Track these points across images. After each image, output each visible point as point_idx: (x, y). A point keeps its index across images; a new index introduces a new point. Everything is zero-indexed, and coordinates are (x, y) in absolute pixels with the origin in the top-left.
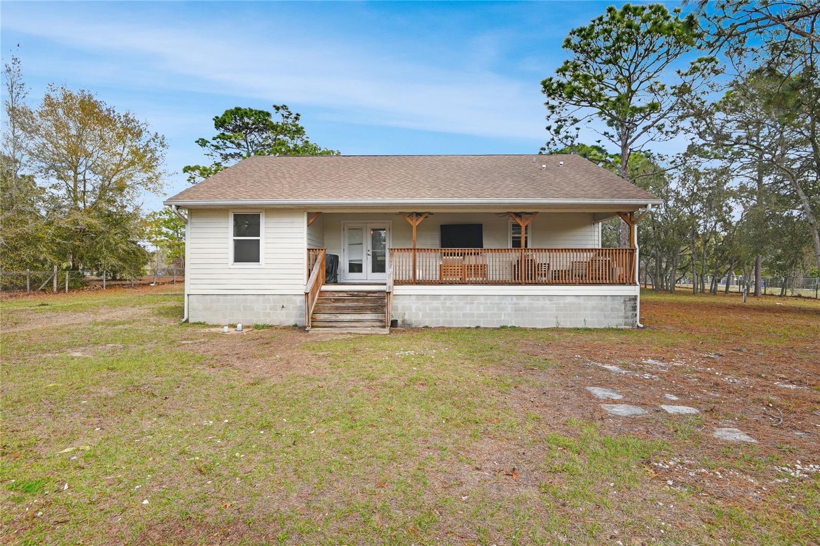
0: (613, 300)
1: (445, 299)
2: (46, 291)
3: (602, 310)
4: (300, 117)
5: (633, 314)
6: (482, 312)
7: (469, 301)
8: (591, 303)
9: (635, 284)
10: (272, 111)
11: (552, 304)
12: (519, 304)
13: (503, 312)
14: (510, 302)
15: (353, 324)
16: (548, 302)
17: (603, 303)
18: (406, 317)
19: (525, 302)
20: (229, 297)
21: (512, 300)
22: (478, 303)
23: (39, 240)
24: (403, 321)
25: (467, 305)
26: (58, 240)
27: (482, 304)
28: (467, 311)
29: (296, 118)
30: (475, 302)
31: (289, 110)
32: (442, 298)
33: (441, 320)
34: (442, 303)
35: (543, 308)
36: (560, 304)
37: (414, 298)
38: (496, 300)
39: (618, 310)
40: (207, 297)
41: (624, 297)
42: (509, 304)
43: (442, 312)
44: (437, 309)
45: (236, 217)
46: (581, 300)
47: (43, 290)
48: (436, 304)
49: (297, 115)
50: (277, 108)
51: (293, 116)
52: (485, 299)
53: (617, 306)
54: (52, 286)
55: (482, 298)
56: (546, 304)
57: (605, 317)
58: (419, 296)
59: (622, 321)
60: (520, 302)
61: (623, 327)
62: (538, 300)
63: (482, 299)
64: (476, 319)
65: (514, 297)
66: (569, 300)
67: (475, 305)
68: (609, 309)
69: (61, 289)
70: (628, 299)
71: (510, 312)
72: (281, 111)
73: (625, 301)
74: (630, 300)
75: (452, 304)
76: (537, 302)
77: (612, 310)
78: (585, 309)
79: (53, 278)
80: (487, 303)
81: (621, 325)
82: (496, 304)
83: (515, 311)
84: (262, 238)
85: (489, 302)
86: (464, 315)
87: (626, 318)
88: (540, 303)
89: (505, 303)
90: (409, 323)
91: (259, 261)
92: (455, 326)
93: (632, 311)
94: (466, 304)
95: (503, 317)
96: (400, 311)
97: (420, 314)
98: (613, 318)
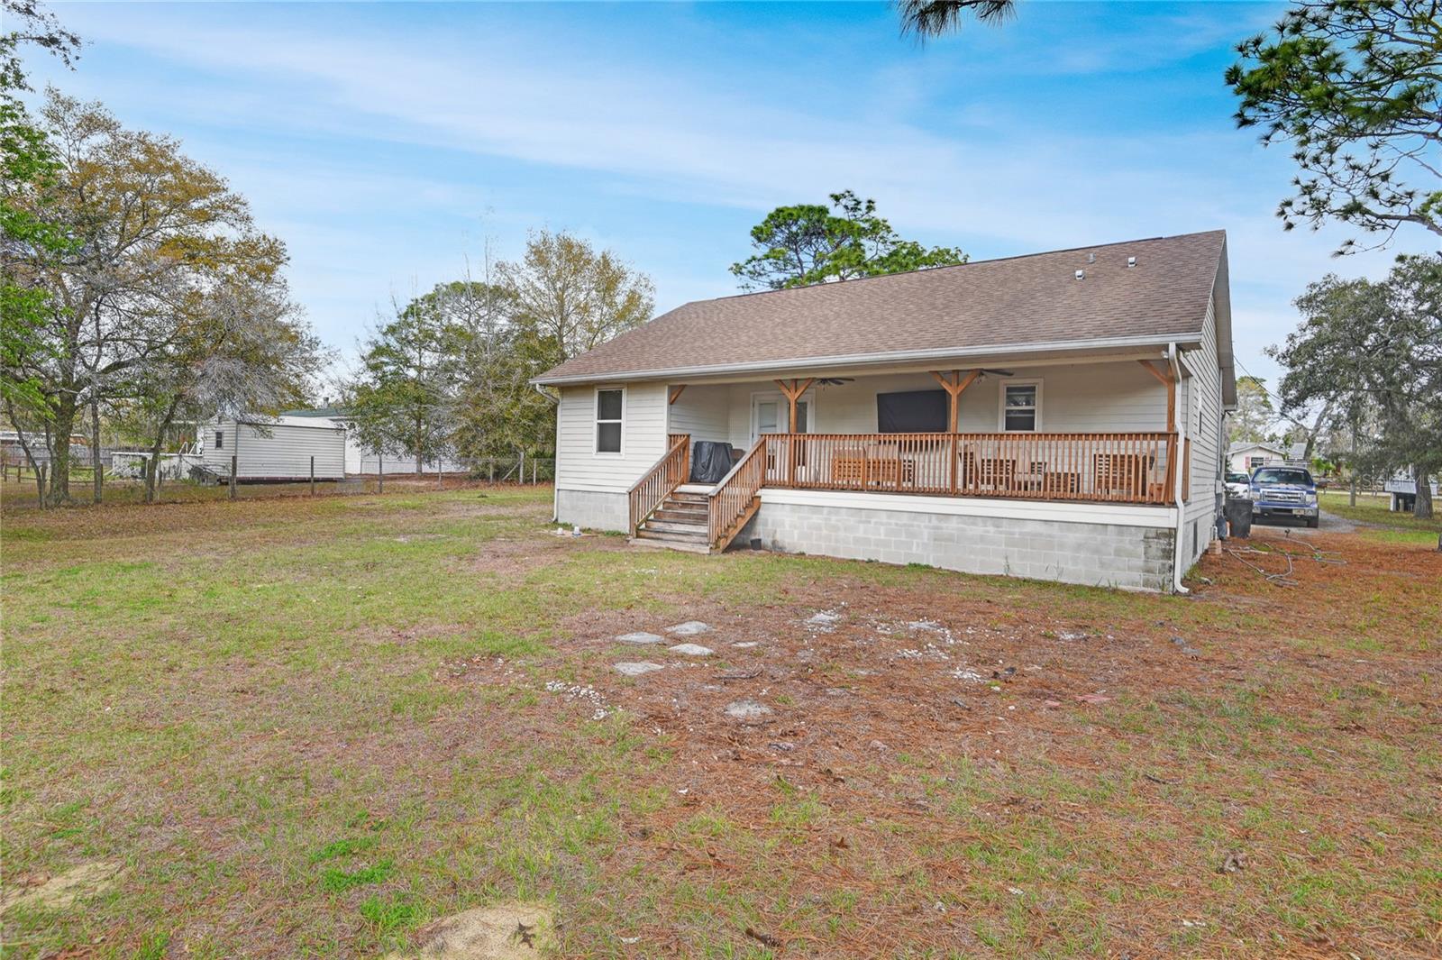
0: (1121, 534)
1: (829, 513)
2: (512, 481)
3: (1097, 551)
4: (876, 205)
5: (1163, 565)
6: (882, 537)
7: (864, 519)
8: (1073, 537)
9: (1173, 504)
10: (829, 204)
11: (1001, 532)
12: (941, 528)
13: (915, 541)
14: (927, 523)
15: (680, 538)
16: (991, 529)
17: (1099, 537)
18: (778, 537)
19: (952, 526)
20: (592, 495)
21: (930, 521)
22: (876, 523)
23: (506, 420)
24: (774, 542)
25: (861, 525)
26: (524, 421)
27: (882, 524)
28: (860, 534)
29: (870, 208)
30: (873, 520)
31: (856, 197)
32: (825, 510)
33: (823, 544)
34: (826, 519)
35: (982, 539)
36: (1013, 534)
37: (787, 507)
38: (905, 519)
39: (1130, 555)
40: (574, 494)
41: (1144, 530)
42: (926, 527)
43: (824, 532)
44: (818, 528)
45: (601, 394)
46: (1055, 530)
47: (507, 481)
48: (816, 519)
49: (869, 202)
50: (837, 198)
51: (863, 206)
52: (889, 517)
53: (1128, 547)
54: (518, 477)
55: (884, 515)
56: (988, 532)
57: (1102, 565)
58: (797, 507)
59: (1138, 576)
60: (944, 525)
61: (1140, 589)
62: (974, 524)
63: (883, 517)
64: (873, 548)
65: (934, 517)
66: (1030, 527)
67: (872, 525)
68: (1112, 552)
69: (528, 481)
70: (1154, 535)
71: (926, 541)
72: (843, 201)
73: (1145, 537)
74: (1158, 536)
75: (837, 521)
76: (974, 527)
77: (1118, 552)
78: (1062, 546)
79: (518, 468)
80: (890, 524)
81: (1137, 584)
82: (905, 525)
83: (935, 540)
84: (623, 421)
85: (893, 521)
86: (857, 540)
87: (1148, 571)
88: (977, 530)
89: (919, 526)
90: (780, 545)
91: (619, 451)
92: (841, 556)
93: (1162, 558)
94: (860, 522)
95: (914, 548)
96: (770, 527)
97: (796, 532)
98: (1119, 569)
